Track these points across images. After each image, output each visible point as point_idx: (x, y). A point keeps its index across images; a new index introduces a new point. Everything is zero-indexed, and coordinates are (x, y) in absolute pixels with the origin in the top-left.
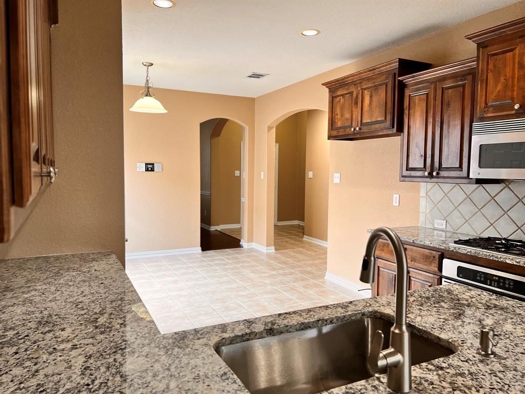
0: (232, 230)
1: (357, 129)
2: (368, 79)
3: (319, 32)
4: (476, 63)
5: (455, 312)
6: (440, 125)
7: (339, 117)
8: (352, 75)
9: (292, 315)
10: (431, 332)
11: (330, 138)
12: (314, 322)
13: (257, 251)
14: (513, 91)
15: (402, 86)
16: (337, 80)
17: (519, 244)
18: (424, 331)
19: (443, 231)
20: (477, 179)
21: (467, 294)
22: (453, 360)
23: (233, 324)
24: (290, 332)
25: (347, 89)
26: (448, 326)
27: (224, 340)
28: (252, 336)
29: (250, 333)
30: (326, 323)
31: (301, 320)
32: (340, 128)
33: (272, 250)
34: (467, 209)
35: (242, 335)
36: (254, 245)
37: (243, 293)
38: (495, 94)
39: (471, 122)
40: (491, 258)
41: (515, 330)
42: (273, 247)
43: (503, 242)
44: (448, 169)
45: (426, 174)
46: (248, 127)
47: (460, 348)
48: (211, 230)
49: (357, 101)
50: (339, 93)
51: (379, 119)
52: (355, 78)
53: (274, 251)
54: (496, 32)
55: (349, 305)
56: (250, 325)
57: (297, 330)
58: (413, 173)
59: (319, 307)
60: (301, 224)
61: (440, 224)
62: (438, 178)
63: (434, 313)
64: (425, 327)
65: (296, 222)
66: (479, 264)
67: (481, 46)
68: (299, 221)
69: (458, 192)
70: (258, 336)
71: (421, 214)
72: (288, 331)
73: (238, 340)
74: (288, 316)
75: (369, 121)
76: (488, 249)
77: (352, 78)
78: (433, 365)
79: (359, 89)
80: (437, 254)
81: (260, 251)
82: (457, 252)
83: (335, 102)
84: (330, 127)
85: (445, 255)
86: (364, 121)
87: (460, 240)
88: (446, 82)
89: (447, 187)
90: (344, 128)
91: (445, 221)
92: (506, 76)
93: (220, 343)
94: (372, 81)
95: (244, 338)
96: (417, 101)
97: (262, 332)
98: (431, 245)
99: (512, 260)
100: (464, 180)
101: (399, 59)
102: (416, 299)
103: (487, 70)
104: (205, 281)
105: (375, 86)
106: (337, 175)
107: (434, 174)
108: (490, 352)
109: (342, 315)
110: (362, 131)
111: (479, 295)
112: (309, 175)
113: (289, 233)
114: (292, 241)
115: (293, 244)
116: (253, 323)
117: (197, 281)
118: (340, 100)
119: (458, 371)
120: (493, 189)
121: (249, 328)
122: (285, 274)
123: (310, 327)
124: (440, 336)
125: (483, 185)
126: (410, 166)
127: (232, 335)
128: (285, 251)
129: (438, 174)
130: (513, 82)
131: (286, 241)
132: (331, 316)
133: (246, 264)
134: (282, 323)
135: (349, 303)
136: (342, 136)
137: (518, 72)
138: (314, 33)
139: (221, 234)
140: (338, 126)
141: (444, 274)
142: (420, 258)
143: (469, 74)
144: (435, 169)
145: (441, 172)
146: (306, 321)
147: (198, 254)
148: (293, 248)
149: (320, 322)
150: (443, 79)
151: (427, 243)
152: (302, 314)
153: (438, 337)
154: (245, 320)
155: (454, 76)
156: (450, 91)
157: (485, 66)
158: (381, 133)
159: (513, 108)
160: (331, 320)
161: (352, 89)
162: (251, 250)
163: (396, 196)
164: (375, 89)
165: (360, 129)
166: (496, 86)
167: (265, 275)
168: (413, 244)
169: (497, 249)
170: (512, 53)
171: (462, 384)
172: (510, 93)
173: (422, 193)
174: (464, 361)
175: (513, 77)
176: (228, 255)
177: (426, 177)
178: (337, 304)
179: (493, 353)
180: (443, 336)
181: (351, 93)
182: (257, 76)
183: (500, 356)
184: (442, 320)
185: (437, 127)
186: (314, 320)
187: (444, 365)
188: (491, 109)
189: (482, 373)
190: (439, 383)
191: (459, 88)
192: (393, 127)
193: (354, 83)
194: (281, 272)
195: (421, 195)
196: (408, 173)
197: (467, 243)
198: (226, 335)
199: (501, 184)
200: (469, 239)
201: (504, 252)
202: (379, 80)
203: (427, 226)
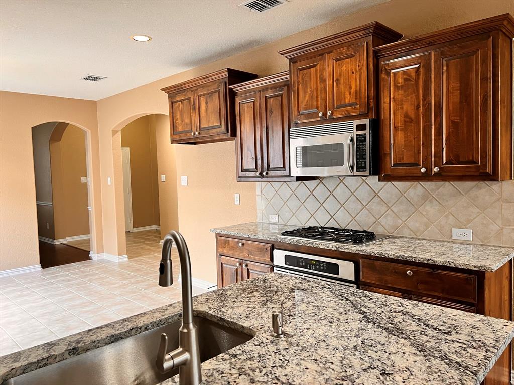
0: (80, 242)
1: (197, 133)
2: (203, 86)
3: (150, 38)
4: (289, 76)
5: (263, 299)
6: (265, 130)
7: (179, 121)
8: (188, 82)
9: (103, 329)
10: (237, 322)
11: (172, 142)
12: (126, 332)
13: (108, 262)
14: (317, 101)
15: (233, 95)
16: (175, 86)
17: (331, 230)
18: (232, 322)
19: (276, 224)
20: (297, 177)
21: (279, 281)
22: (249, 346)
23: (30, 350)
24: (98, 347)
25: (185, 95)
26: (253, 314)
27: (14, 371)
28: (50, 360)
29: (48, 358)
30: (140, 331)
31: (113, 332)
32: (182, 132)
33: (125, 258)
34: (294, 203)
35: (38, 361)
36: (105, 256)
37: (88, 309)
38: (304, 103)
39: (289, 128)
40: (309, 245)
41: (307, 308)
42: (126, 256)
43: (320, 229)
44: (275, 169)
45: (258, 174)
46: (90, 131)
47: (258, 333)
48: (56, 243)
49: (195, 107)
50: (178, 99)
51: (215, 125)
52: (191, 85)
53: (127, 259)
54: (302, 50)
55: (169, 308)
56: (50, 349)
57: (107, 344)
58: (247, 174)
59: (136, 316)
60: (158, 229)
61: (274, 218)
62: (267, 177)
63: (246, 303)
64: (233, 318)
65: (153, 227)
66: (301, 251)
67: (292, 61)
68: (157, 226)
69: (286, 189)
70: (58, 359)
71: (258, 211)
72: (95, 347)
73: (33, 368)
74: (99, 330)
75: (207, 126)
76: (308, 237)
77: (188, 84)
78: (229, 354)
79: (196, 95)
80: (268, 246)
81: (111, 261)
82: (283, 242)
83: (174, 107)
84: (172, 132)
85: (275, 246)
86: (202, 127)
87: (286, 232)
88: (268, 92)
89: (277, 185)
90: (185, 132)
91: (277, 216)
92: (311, 88)
93: (8, 375)
94: (207, 88)
95: (40, 365)
96: (246, 108)
97: (63, 353)
98: (263, 238)
99: (324, 245)
100: (287, 178)
101: (228, 69)
102: (233, 292)
103: (298, 82)
104: (44, 302)
105: (210, 93)
106: (184, 178)
107: (264, 174)
108: (280, 333)
109: (158, 319)
110: (201, 136)
111: (288, 280)
112: (162, 179)
113: (145, 239)
114: (148, 247)
115: (149, 250)
116: (55, 345)
117: (32, 303)
118: (179, 105)
119: (249, 356)
120: (311, 184)
121: (47, 352)
122: (138, 282)
123: (122, 338)
124: (244, 325)
125: (304, 182)
126: (245, 168)
127: (26, 363)
128: (140, 258)
129: (267, 174)
130: (317, 93)
131: (142, 248)
132: (145, 323)
133: (94, 277)
134: (88, 340)
135: (169, 306)
136: (184, 140)
137: (320, 84)
138: (145, 38)
139: (68, 246)
140: (180, 131)
141: (275, 263)
142: (255, 251)
143: (284, 86)
144: (264, 170)
145: (269, 172)
146: (117, 333)
147: (37, 272)
148: (149, 254)
149: (133, 331)
150: (265, 89)
151: (260, 237)
152: (115, 326)
153: (242, 326)
154: (46, 344)
155: (274, 87)
156: (272, 99)
157: (296, 79)
158: (218, 138)
159: (318, 116)
160: (145, 327)
161: (189, 95)
162: (102, 261)
163: (237, 196)
164: (210, 96)
165: (199, 133)
166: (305, 97)
167: (116, 286)
168: (249, 239)
169: (313, 237)
170: (314, 68)
171: (249, 368)
172: (315, 103)
173: (258, 192)
174: (257, 345)
175: (317, 90)
176: (74, 269)
177: (258, 177)
178: (156, 309)
179: (283, 333)
180: (246, 325)
181: (189, 99)
182: (95, 79)
183: (289, 335)
184: (250, 309)
185: (263, 132)
186: (126, 330)
187: (239, 352)
188: (302, 116)
189: (269, 354)
190: (229, 371)
191: (278, 97)
192: (228, 132)
193: (190, 89)
194: (132, 280)
195: (257, 193)
196: (243, 174)
197: (291, 233)
198: (17, 365)
199: (317, 181)
200: (294, 230)
201: (318, 239)
202: (212, 88)
203: (263, 221)
